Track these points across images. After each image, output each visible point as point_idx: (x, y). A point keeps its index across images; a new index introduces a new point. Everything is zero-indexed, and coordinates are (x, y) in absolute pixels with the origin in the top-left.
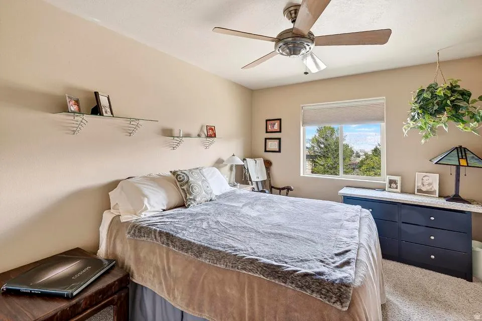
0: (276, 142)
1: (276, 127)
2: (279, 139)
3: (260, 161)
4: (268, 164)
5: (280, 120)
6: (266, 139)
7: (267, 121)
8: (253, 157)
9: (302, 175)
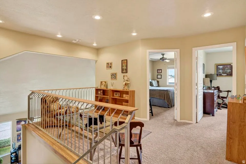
0: (160, 76)
1: (160, 72)
2: (161, 75)
3: (156, 81)
4: (158, 82)
5: (161, 70)
6: (157, 75)
7: (158, 70)
8: (154, 80)
9: (167, 84)
